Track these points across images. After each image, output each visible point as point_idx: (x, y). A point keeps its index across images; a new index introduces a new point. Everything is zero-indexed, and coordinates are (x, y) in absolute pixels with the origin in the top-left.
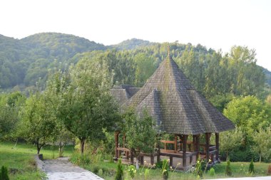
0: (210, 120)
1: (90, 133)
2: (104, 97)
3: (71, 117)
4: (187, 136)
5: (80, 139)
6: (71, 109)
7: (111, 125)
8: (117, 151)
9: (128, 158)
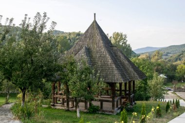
0: (132, 70)
1: (30, 84)
2: (45, 46)
3: (11, 67)
4: (116, 83)
5: (21, 89)
6: (11, 59)
7: (52, 75)
8: (54, 98)
9: (63, 104)
